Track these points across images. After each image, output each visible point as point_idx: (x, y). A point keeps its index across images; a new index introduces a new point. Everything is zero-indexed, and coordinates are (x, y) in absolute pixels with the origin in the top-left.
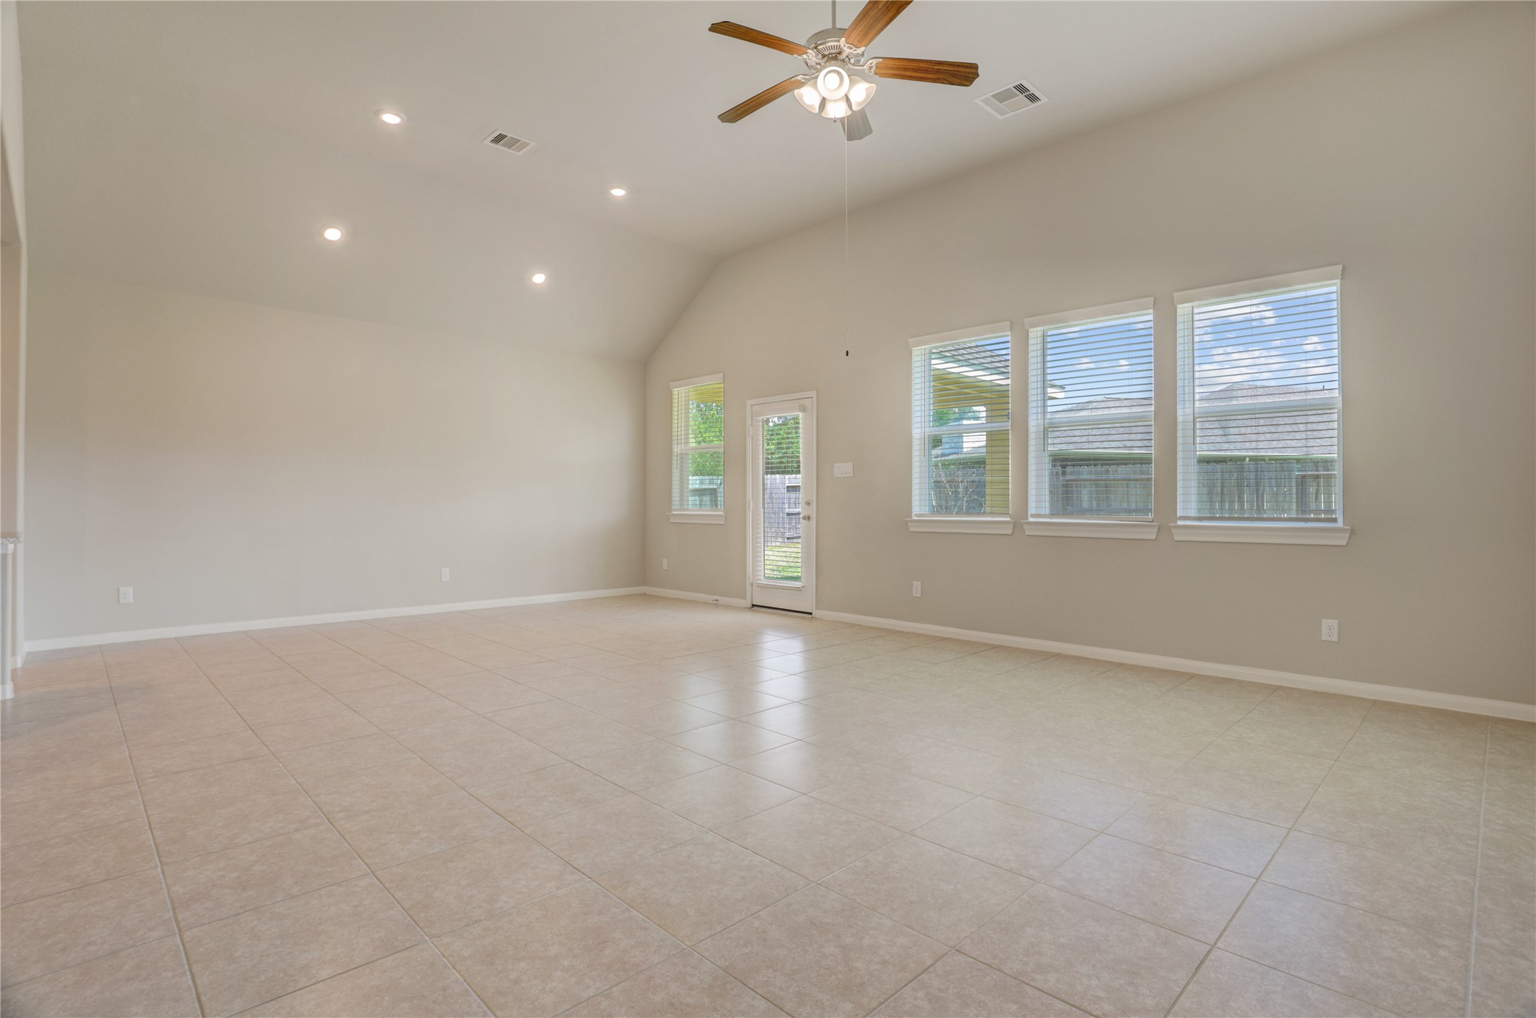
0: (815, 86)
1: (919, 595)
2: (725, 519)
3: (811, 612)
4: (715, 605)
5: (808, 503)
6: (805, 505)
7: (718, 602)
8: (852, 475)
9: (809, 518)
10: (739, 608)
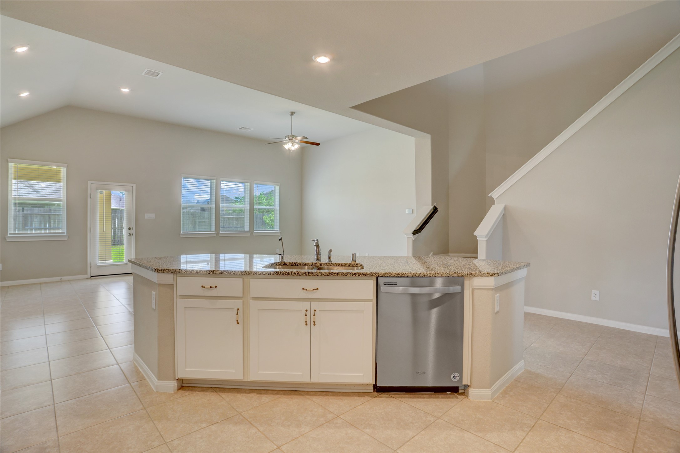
0: (287, 145)
2: (69, 237)
3: (131, 272)
4: (61, 281)
5: (130, 229)
6: (128, 229)
7: (62, 280)
8: (154, 218)
9: (130, 235)
10: (84, 279)
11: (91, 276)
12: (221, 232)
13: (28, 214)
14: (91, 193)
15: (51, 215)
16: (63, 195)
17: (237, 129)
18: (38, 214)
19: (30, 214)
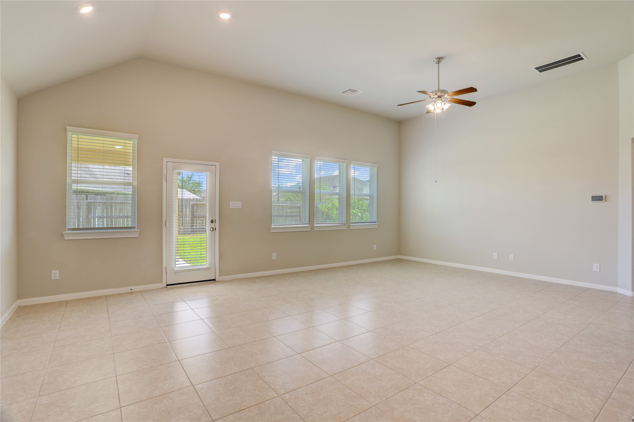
0: (434, 105)
1: (275, 259)
2: (140, 234)
3: (214, 279)
4: (131, 293)
5: (212, 222)
6: (210, 222)
7: (132, 291)
8: (241, 207)
9: (214, 229)
10: (158, 289)
11: (167, 285)
12: (315, 225)
13: (91, 202)
14: (167, 174)
15: (113, 203)
16: (132, 177)
17: (340, 93)
18: (101, 202)
19: (93, 202)
